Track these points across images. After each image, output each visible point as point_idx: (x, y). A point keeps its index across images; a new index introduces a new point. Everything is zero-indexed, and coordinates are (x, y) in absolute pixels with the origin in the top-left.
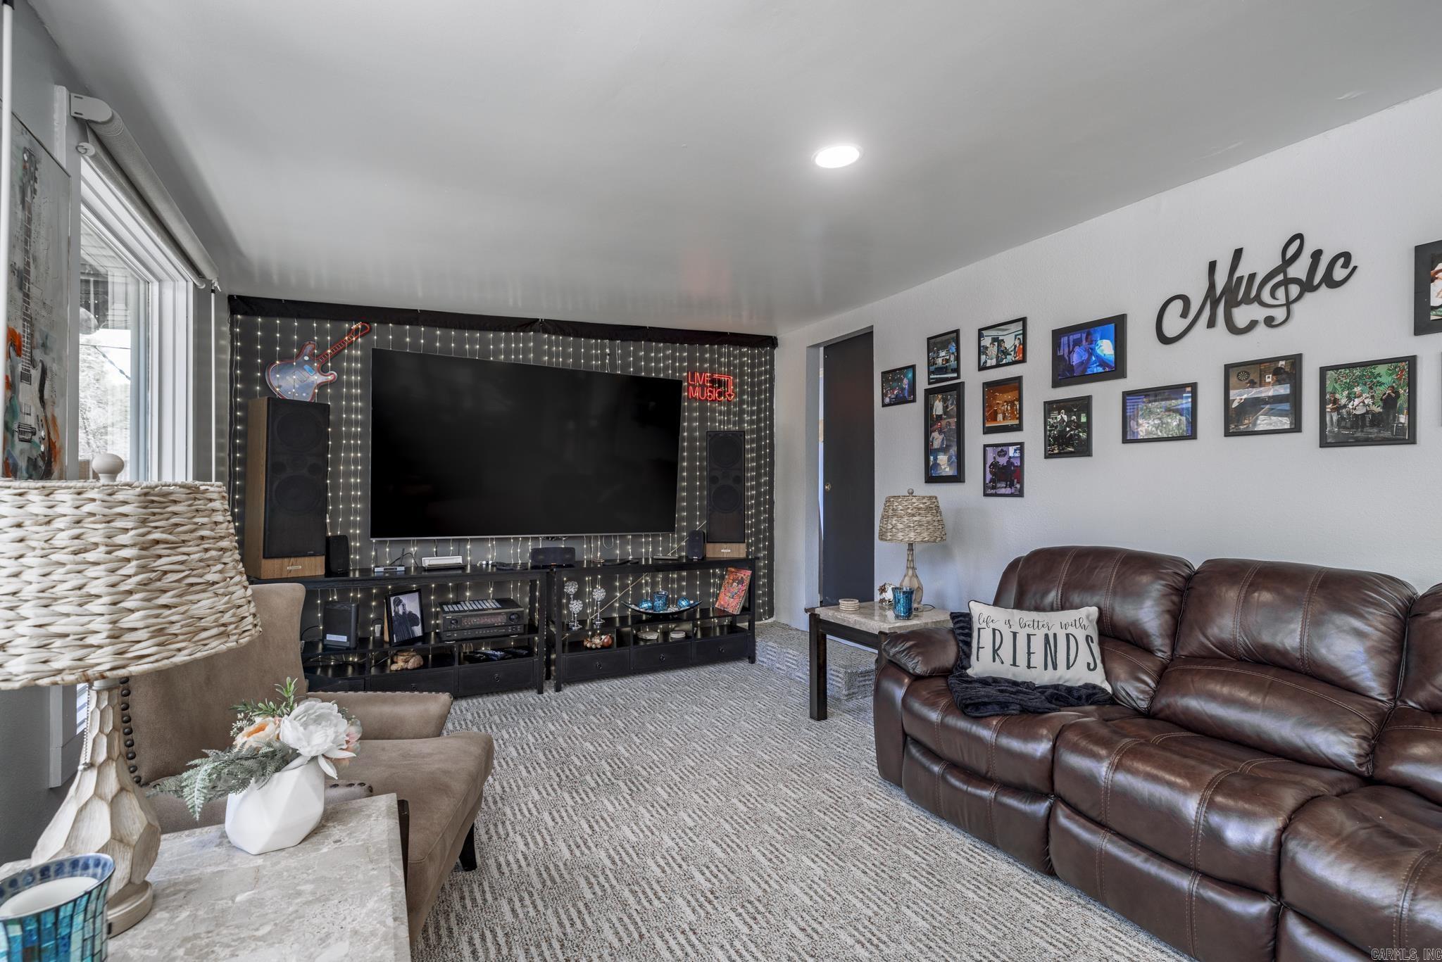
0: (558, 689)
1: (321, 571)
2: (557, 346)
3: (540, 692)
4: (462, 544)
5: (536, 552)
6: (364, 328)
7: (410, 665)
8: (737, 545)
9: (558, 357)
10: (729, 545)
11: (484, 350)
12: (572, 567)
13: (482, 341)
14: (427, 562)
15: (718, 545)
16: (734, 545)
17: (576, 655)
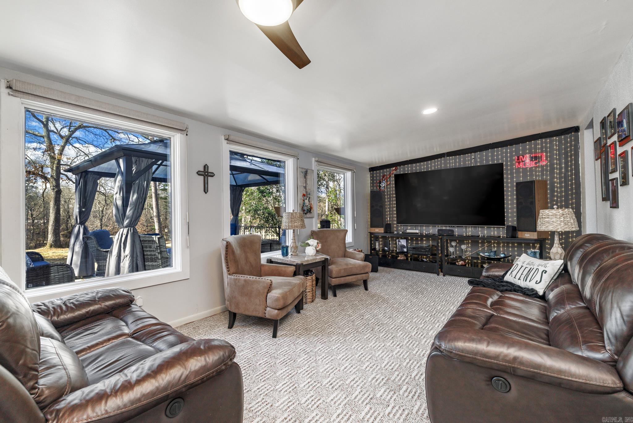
0: (444, 276)
1: (383, 232)
2: (452, 160)
3: (438, 275)
4: (421, 227)
5: (439, 230)
6: (396, 168)
7: (402, 259)
8: (533, 233)
9: (452, 164)
10: (528, 232)
11: (428, 167)
12: (451, 236)
13: (427, 165)
14: (408, 231)
15: (523, 232)
16: (531, 233)
17: (452, 266)
